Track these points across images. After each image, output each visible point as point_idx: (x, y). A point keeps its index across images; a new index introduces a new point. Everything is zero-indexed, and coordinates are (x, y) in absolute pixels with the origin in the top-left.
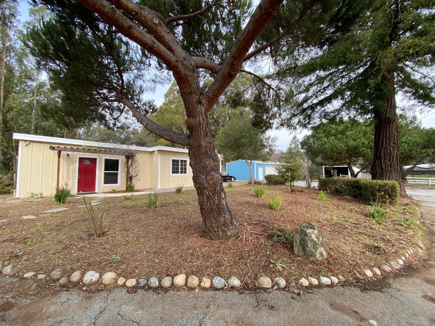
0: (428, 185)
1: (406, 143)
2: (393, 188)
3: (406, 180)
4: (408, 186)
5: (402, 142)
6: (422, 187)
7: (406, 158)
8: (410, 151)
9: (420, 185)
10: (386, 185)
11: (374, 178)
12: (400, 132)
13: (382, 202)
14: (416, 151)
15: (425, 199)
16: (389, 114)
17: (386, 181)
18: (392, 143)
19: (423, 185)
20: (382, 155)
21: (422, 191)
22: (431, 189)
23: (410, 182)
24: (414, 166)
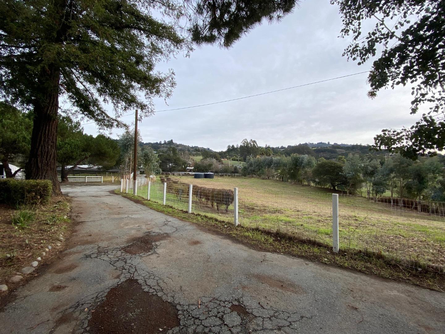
0: (85, 182)
1: (69, 144)
2: (45, 187)
3: (67, 178)
4: (68, 184)
5: (66, 143)
6: (79, 184)
7: (67, 159)
8: (72, 152)
9: (78, 182)
10: (38, 184)
11: (27, 177)
12: (65, 133)
13: (33, 204)
14: (77, 153)
15: (79, 194)
16: (50, 111)
17: (38, 181)
18: (50, 142)
19: (81, 183)
20: (39, 153)
21: (79, 187)
22: (86, 185)
23: (70, 180)
24: (75, 166)
